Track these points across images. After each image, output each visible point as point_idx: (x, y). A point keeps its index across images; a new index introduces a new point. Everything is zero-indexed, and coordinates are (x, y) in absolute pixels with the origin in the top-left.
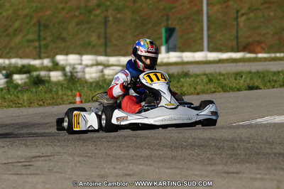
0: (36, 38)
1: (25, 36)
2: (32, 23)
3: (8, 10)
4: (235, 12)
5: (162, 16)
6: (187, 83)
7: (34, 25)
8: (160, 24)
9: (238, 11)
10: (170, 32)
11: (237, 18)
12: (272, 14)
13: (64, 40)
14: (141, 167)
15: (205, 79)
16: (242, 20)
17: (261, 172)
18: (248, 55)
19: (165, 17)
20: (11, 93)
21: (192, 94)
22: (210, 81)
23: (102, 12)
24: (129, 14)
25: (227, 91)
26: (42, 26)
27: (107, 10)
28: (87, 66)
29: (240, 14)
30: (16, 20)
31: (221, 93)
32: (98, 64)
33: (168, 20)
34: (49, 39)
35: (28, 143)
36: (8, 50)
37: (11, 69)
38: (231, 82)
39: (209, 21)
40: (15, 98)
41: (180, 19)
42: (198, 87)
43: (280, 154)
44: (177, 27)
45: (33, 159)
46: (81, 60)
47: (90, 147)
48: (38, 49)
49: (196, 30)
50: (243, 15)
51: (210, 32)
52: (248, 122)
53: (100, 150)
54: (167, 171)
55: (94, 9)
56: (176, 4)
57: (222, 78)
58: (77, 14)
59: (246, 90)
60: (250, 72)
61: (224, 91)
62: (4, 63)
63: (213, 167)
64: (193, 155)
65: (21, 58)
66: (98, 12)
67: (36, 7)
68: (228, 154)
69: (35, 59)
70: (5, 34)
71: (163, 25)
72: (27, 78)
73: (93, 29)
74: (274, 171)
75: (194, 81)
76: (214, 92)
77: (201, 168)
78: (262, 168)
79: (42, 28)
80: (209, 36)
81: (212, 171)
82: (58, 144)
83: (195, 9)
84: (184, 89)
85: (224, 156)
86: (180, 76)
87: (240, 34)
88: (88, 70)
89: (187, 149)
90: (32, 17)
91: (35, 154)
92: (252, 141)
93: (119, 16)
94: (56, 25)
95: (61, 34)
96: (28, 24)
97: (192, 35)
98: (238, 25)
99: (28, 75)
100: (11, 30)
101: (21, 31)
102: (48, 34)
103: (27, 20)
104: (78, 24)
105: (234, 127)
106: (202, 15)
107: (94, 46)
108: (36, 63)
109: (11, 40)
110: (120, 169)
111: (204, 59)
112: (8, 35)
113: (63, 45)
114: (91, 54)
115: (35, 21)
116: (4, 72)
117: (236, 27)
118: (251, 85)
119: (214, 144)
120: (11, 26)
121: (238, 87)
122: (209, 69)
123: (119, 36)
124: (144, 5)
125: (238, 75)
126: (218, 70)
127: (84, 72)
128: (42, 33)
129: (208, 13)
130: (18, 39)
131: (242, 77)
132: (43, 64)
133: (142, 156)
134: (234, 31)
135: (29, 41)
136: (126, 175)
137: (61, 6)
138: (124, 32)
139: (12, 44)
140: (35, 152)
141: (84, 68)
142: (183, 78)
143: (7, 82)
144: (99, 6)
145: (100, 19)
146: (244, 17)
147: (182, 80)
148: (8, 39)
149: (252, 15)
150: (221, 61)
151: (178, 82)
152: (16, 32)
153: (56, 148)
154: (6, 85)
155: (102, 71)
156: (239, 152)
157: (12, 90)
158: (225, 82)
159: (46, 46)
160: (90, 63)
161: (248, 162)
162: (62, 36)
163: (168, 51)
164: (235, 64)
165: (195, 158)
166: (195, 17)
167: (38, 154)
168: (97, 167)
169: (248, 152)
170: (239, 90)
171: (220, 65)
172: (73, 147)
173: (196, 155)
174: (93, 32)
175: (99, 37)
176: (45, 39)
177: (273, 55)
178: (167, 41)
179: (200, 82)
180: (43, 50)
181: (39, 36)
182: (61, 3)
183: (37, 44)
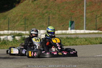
0: (24, 23)
1: (20, 23)
2: (22, 18)
3: (14, 13)
4: (95, 16)
5: (69, 17)
6: (78, 41)
7: (23, 19)
8: (68, 19)
9: (96, 16)
10: (72, 22)
11: (96, 18)
13: (34, 24)
15: (85, 40)
16: (98, 19)
18: (100, 32)
19: (71, 17)
20: (15, 43)
21: (80, 45)
22: (86, 40)
23: (48, 15)
24: (57, 16)
25: (92, 44)
26: (26, 19)
27: (49, 14)
28: (42, 34)
29: (97, 17)
30: (17, 17)
31: (90, 45)
34: (28, 24)
35: (21, 61)
36: (14, 27)
37: (15, 34)
38: (94, 41)
39: (86, 19)
40: (16, 45)
41: (76, 18)
42: (82, 43)
44: (75, 21)
45: (23, 67)
46: (40, 32)
47: (43, 63)
48: (24, 28)
49: (81, 22)
50: (98, 17)
51: (86, 23)
52: (100, 55)
55: (45, 14)
56: (75, 13)
57: (90, 39)
58: (39, 15)
59: (99, 44)
60: (100, 38)
61: (91, 44)
62: (12, 32)
64: (80, 67)
65: (18, 30)
66: (46, 15)
67: (24, 12)
68: (93, 67)
69: (23, 31)
70: (13, 22)
71: (69, 20)
72: (20, 38)
73: (44, 21)
75: (80, 40)
76: (88, 44)
79: (26, 20)
80: (86, 24)
82: (32, 62)
83: (81, 14)
84: (77, 43)
85: (91, 67)
86: (75, 38)
87: (97, 24)
88: (42, 35)
89: (78, 65)
90: (22, 16)
91: (23, 65)
92: (101, 62)
93: (54, 16)
94: (31, 19)
95: (33, 22)
96: (21, 18)
97: (80, 24)
98: (96, 21)
99: (21, 37)
100: (15, 21)
101: (19, 21)
102: (28, 22)
103: (21, 17)
104: (39, 19)
105: (95, 57)
106: (84, 17)
107: (44, 27)
108: (24, 32)
109: (15, 24)
111: (84, 33)
112: (14, 22)
113: (33, 26)
114: (43, 30)
115: (24, 17)
116: (12, 35)
117: (95, 21)
118: (101, 42)
119: (88, 63)
120: (15, 19)
121: (96, 43)
122: (86, 36)
123: (54, 23)
124: (63, 13)
125: (96, 39)
126: (89, 37)
127: (41, 36)
128: (26, 22)
129: (86, 16)
130: (17, 24)
131: (98, 39)
132: (26, 33)
134: (95, 23)
135: (21, 25)
137: (33, 12)
138: (56, 22)
139: (15, 25)
140: (23, 64)
141: (41, 35)
142: (77, 39)
143: (13, 39)
144: (47, 13)
145: (47, 17)
146: (99, 18)
147: (76, 40)
148: (14, 24)
149: (101, 17)
150: (90, 33)
151: (75, 40)
152: (17, 21)
153: (31, 63)
154: (13, 40)
156: (97, 66)
157: (15, 42)
158: (91, 41)
159: (27, 27)
160: (43, 33)
162: (33, 23)
163: (71, 29)
164: (95, 35)
166: (81, 17)
167: (24, 65)
169: (100, 66)
170: (96, 44)
171: (90, 35)
172: (37, 63)
173: (81, 66)
174: (44, 22)
175: (46, 24)
176: (27, 24)
178: (71, 26)
179: (83, 41)
180: (26, 28)
181: (25, 23)
182: (33, 11)
183: (24, 26)
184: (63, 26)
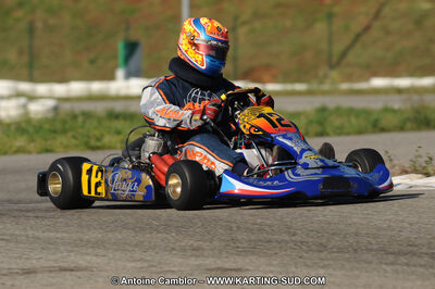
4: (232, 19)
9: (236, 18)
10: (132, 47)
11: (234, 29)
12: (288, 23)
14: (88, 258)
16: (242, 31)
17: (272, 268)
19: (124, 25)
23: (26, 14)
24: (67, 18)
27: (33, 11)
29: (239, 22)
32: (19, 95)
33: (127, 29)
41: (147, 28)
43: (302, 242)
44: (143, 42)
50: (244, 23)
53: (25, 229)
54: (130, 265)
63: (200, 261)
64: (169, 241)
66: (19, 14)
68: (224, 241)
74: (293, 269)
77: (180, 260)
78: (275, 262)
81: (199, 266)
85: (216, 243)
89: (159, 232)
92: (259, 221)
93: (52, 21)
107: (12, 68)
110: (56, 261)
123: (53, 52)
133: (88, 241)
136: (66, 270)
138: (61, 46)
144: (20, 5)
145: (23, 25)
149: (257, 25)
155: (25, 106)
156: (240, 237)
160: (5, 92)
161: (253, 253)
163: (129, 75)
165: (172, 246)
168: (20, 258)
175: (21, 53)
177: (289, 87)
178: (126, 62)
184: (92, 62)
